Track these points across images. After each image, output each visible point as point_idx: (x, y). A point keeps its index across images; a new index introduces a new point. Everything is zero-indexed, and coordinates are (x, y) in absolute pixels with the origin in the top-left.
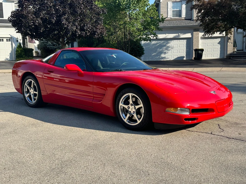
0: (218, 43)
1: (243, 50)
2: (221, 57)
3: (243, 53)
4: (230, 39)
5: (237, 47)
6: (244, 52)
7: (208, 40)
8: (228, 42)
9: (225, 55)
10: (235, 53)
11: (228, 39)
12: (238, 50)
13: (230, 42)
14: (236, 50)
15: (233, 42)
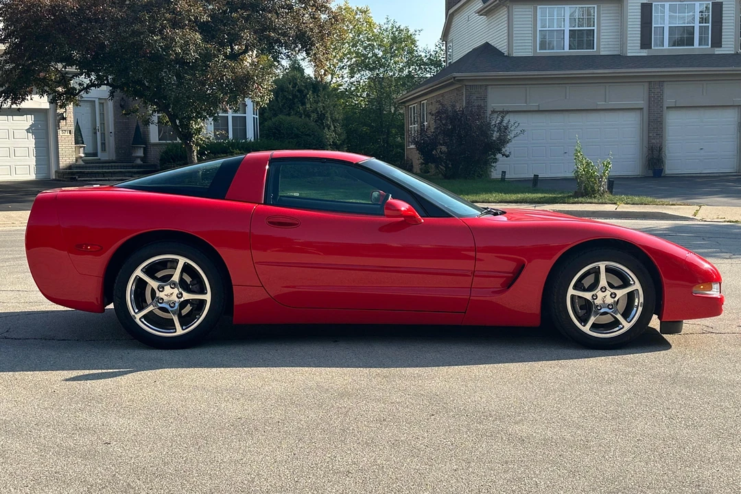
0: (28, 131)
1: (95, 154)
2: (42, 176)
3: (97, 163)
4: (64, 119)
5: (83, 144)
6: (99, 161)
7: (16, 118)
8: (57, 126)
9: (53, 170)
10: (80, 162)
11: (58, 118)
12: (87, 155)
13: (65, 128)
14: (83, 155)
15: (73, 129)
